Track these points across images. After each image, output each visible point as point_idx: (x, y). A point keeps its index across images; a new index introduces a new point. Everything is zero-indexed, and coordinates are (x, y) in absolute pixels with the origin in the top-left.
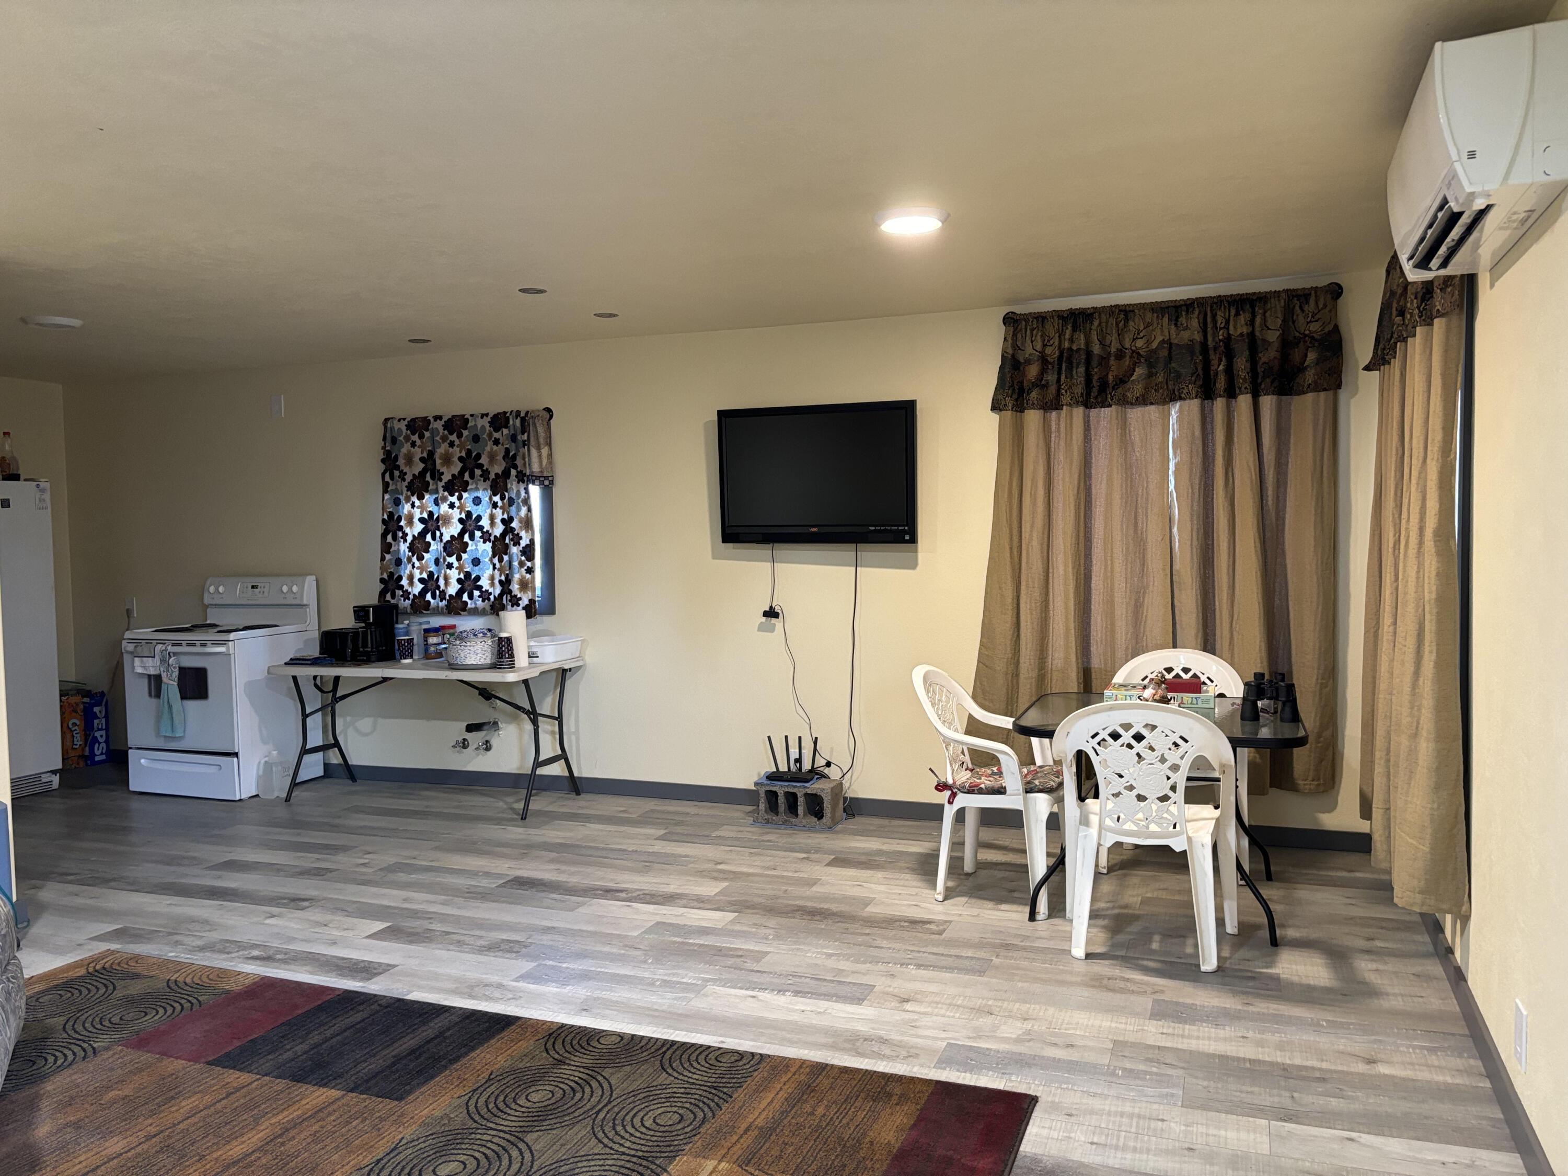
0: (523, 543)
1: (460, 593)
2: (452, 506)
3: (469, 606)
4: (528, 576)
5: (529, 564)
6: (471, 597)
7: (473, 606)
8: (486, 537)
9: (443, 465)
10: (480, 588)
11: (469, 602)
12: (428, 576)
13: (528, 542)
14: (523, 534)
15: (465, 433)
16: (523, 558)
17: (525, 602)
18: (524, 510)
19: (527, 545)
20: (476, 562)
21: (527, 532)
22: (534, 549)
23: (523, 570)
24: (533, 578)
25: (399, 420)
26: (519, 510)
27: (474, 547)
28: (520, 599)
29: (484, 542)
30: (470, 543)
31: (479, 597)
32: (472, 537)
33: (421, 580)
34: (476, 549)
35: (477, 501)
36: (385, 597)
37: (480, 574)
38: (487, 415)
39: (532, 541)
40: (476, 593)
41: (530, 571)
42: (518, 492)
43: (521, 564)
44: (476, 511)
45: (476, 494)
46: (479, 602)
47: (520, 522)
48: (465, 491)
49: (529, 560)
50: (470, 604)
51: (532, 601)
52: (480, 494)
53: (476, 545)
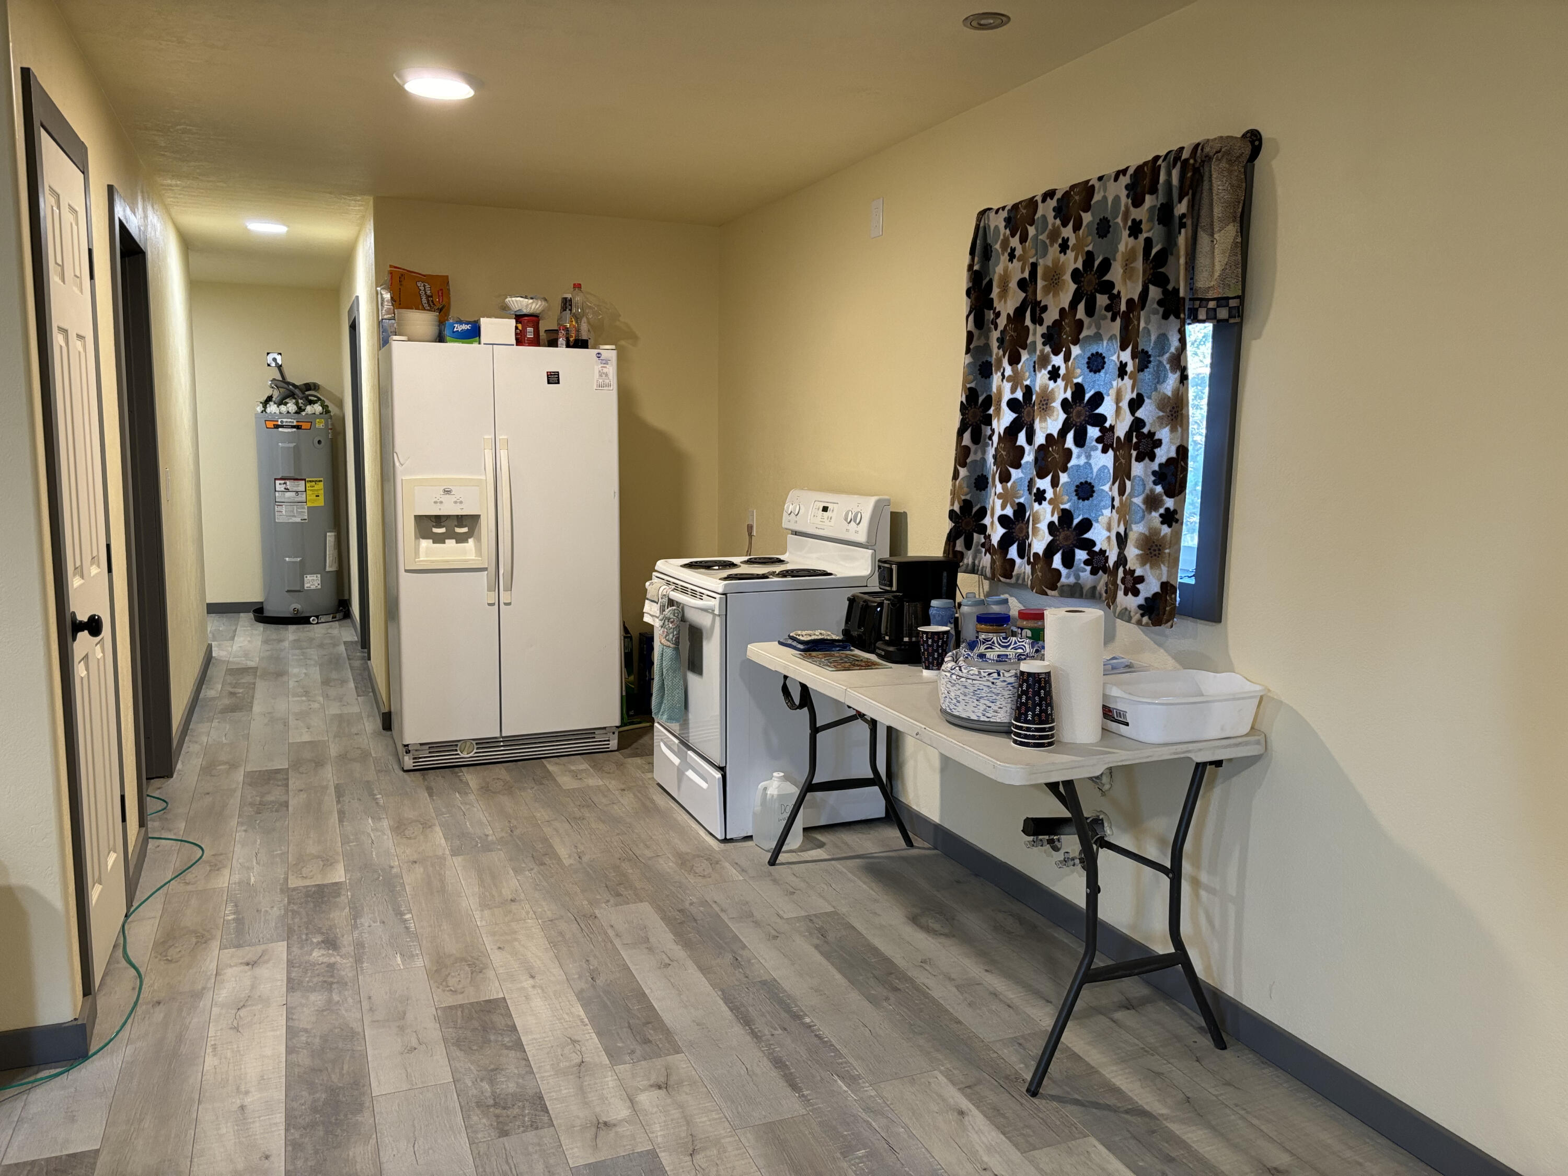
0: (1163, 454)
1: (1050, 551)
2: (1054, 374)
3: (1063, 580)
4: (1165, 530)
5: (1169, 503)
6: (1068, 562)
7: (1072, 580)
8: (1106, 441)
9: (1047, 290)
10: (1089, 545)
11: (1064, 571)
12: (1015, 512)
13: (1173, 454)
14: (1164, 434)
15: (1087, 218)
16: (1159, 489)
17: (1150, 587)
18: (1171, 382)
19: (1170, 460)
20: (1085, 491)
21: (1173, 430)
22: (1185, 470)
23: (1155, 515)
24: (1177, 536)
25: (997, 212)
26: (1159, 379)
27: (1083, 460)
28: (1141, 579)
29: (1105, 451)
30: (1075, 451)
31: (1086, 562)
32: (1080, 441)
33: (1003, 520)
34: (1088, 464)
35: (1096, 363)
36: (954, 545)
37: (1091, 516)
38: (1124, 172)
39: (1182, 451)
40: (1081, 555)
41: (1171, 518)
42: (1163, 340)
43: (1152, 502)
44: (1092, 385)
45: (1094, 349)
46: (1086, 575)
47: (1161, 407)
48: (1076, 342)
49: (1170, 493)
50: (1067, 577)
51: (1167, 588)
52: (1102, 347)
53: (1089, 457)
